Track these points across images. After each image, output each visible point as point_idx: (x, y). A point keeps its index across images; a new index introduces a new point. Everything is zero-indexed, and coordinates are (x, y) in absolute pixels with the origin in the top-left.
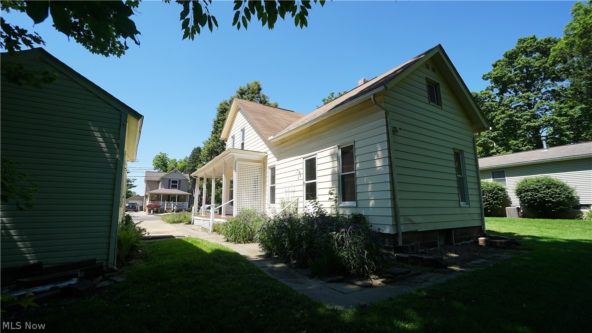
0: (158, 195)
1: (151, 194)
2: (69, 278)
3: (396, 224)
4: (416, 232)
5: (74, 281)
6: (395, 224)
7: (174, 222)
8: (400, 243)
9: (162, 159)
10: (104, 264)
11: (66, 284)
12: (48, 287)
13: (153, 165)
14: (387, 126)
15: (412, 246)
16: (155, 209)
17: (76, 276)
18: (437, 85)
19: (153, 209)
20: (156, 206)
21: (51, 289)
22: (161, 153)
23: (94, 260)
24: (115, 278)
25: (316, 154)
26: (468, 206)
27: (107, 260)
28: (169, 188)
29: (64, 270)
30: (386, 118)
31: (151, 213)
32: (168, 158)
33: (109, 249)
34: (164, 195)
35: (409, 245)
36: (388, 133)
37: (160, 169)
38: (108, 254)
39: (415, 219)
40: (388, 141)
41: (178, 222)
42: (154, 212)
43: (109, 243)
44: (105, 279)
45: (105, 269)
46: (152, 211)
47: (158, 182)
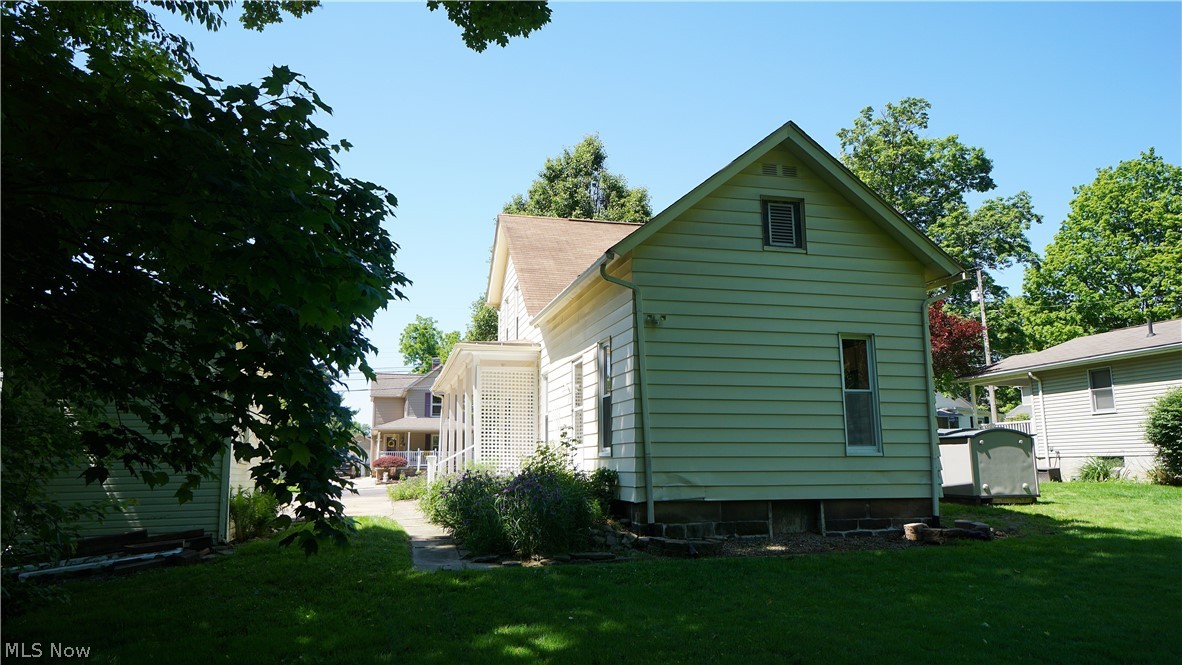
0: (402, 435)
1: (383, 433)
2: (174, 547)
3: (644, 487)
4: (702, 503)
5: (178, 551)
6: (643, 485)
7: (403, 498)
8: (651, 520)
9: (424, 335)
10: (213, 537)
11: (171, 553)
12: (153, 555)
13: (401, 351)
14: (635, 314)
15: (693, 526)
16: (393, 470)
17: (180, 545)
18: (798, 205)
19: (389, 471)
20: (393, 463)
21: (156, 557)
22: (418, 317)
23: (202, 530)
24: (225, 552)
25: (581, 357)
26: (881, 454)
27: (218, 531)
28: (427, 415)
29: (169, 540)
30: (634, 299)
31: (385, 480)
32: (439, 329)
33: (218, 517)
34: (415, 434)
35: (684, 526)
36: (636, 327)
37: (419, 361)
38: (218, 524)
39: (697, 480)
40: (636, 341)
41: (411, 497)
42: (390, 477)
43: (219, 510)
44: (212, 552)
45: (214, 542)
46: (385, 474)
47: (403, 400)
